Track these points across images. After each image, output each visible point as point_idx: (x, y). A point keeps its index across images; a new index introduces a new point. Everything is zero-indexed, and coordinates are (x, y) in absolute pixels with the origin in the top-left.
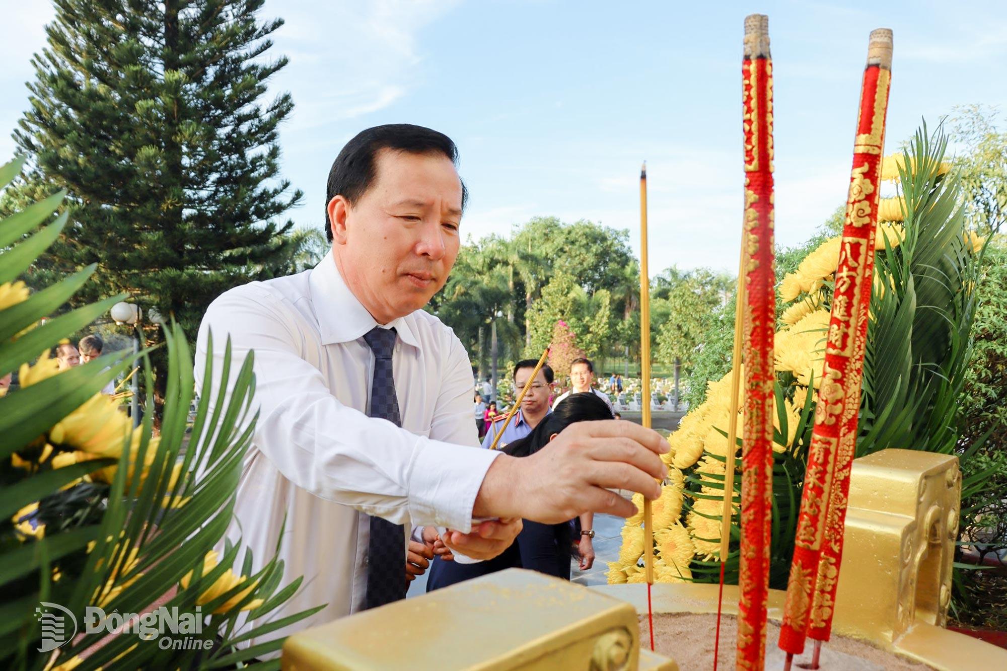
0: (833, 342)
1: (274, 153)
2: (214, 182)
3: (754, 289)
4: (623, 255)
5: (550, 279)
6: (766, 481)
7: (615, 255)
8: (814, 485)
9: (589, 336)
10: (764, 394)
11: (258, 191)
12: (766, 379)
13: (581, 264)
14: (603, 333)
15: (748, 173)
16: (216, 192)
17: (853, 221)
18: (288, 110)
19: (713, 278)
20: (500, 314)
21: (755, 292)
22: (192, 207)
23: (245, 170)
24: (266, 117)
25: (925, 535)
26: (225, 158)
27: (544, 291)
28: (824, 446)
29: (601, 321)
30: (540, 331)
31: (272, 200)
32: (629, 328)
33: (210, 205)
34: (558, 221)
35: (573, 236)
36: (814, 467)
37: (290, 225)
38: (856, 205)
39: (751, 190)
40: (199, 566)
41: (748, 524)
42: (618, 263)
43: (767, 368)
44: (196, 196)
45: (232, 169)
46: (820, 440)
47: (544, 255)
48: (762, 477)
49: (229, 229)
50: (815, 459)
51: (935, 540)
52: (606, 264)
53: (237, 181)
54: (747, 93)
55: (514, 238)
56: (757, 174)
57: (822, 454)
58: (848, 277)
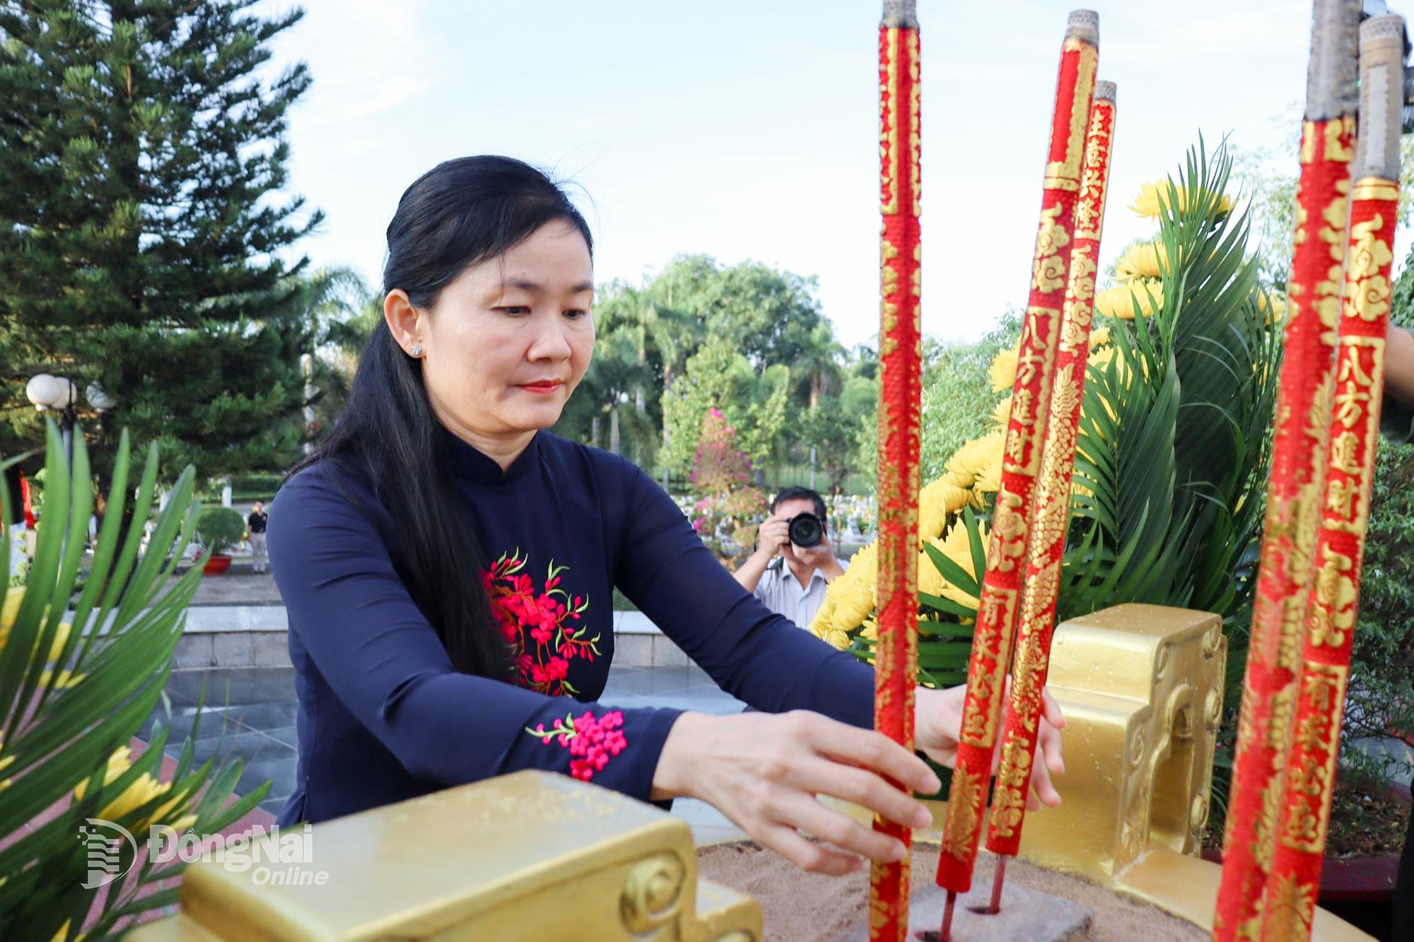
0: (1012, 454)
1: (281, 153)
2: (188, 195)
3: (891, 380)
4: (808, 311)
5: (700, 348)
6: (907, 650)
7: (796, 312)
8: (984, 656)
9: (756, 433)
10: (905, 528)
11: (256, 210)
12: (906, 506)
13: (746, 324)
14: (777, 429)
15: (886, 216)
16: (193, 210)
17: (1040, 284)
18: (304, 87)
19: (941, 348)
20: (624, 398)
21: (892, 384)
22: (156, 232)
23: (238, 176)
24: (268, 97)
25: (1168, 725)
26: (207, 158)
27: (690, 363)
28: (998, 601)
29: (774, 411)
30: (684, 423)
31: (278, 224)
32: (816, 421)
33: (182, 229)
34: (713, 260)
35: (736, 282)
36: (984, 631)
37: (305, 262)
38: (1045, 262)
39: (889, 240)
40: (101, 770)
41: (882, 710)
42: (802, 324)
43: (908, 491)
44: (161, 216)
45: (217, 175)
46: (992, 593)
47: (691, 310)
48: (902, 645)
49: (212, 267)
50: (985, 619)
51: (1184, 733)
52: (783, 324)
53: (224, 193)
54: (883, 104)
55: (647, 285)
56: (896, 219)
57: (995, 612)
58: (1032, 363)
